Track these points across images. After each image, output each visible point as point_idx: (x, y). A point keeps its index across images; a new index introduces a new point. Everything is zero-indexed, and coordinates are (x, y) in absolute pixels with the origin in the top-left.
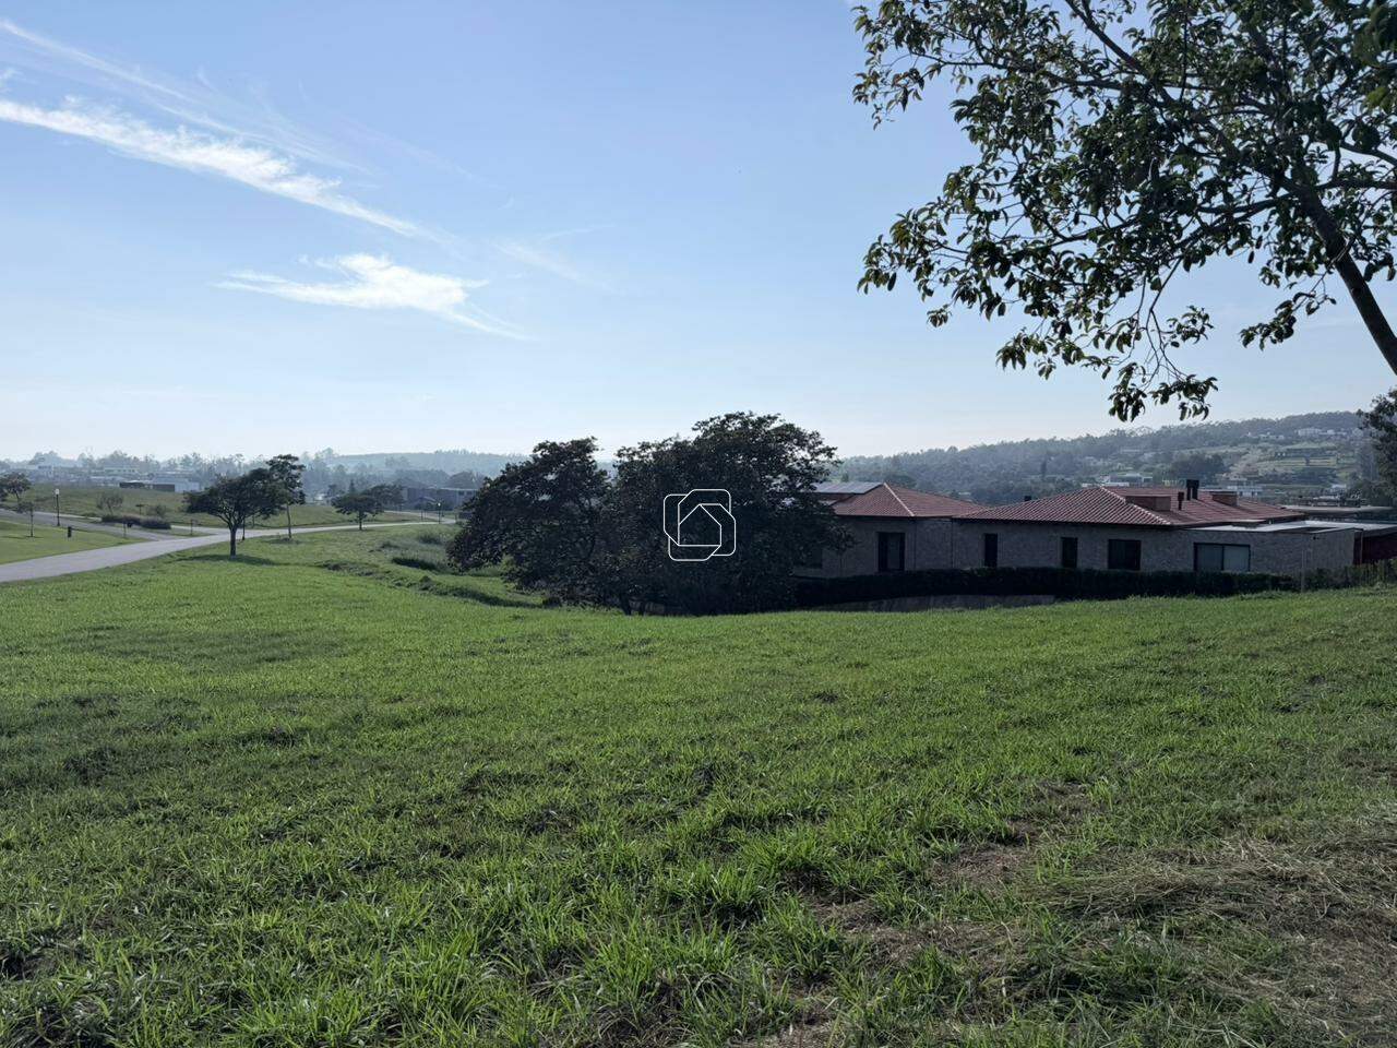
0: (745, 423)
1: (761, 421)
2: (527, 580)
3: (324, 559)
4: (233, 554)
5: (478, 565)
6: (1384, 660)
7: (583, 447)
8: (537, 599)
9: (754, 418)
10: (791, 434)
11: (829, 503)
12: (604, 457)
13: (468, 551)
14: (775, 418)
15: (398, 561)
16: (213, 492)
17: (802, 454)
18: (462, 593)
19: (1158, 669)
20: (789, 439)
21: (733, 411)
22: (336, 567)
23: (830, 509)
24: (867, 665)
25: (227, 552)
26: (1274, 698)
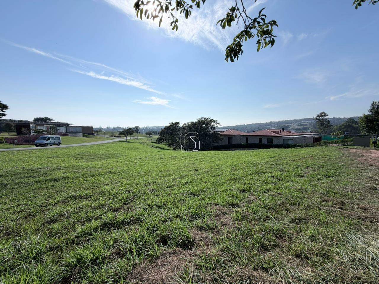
0: (205, 119)
1: (208, 119)
2: (170, 145)
3: (139, 142)
4: (126, 141)
5: (161, 143)
6: (323, 162)
7: (177, 123)
8: (172, 149)
9: (206, 118)
10: (212, 121)
11: (219, 133)
12: (181, 125)
13: (159, 141)
14: (209, 118)
15: (152, 142)
16: (123, 131)
17: (214, 124)
18: (158, 147)
19: (272, 164)
20: (212, 122)
21: (203, 117)
22: (141, 143)
25: (125, 141)
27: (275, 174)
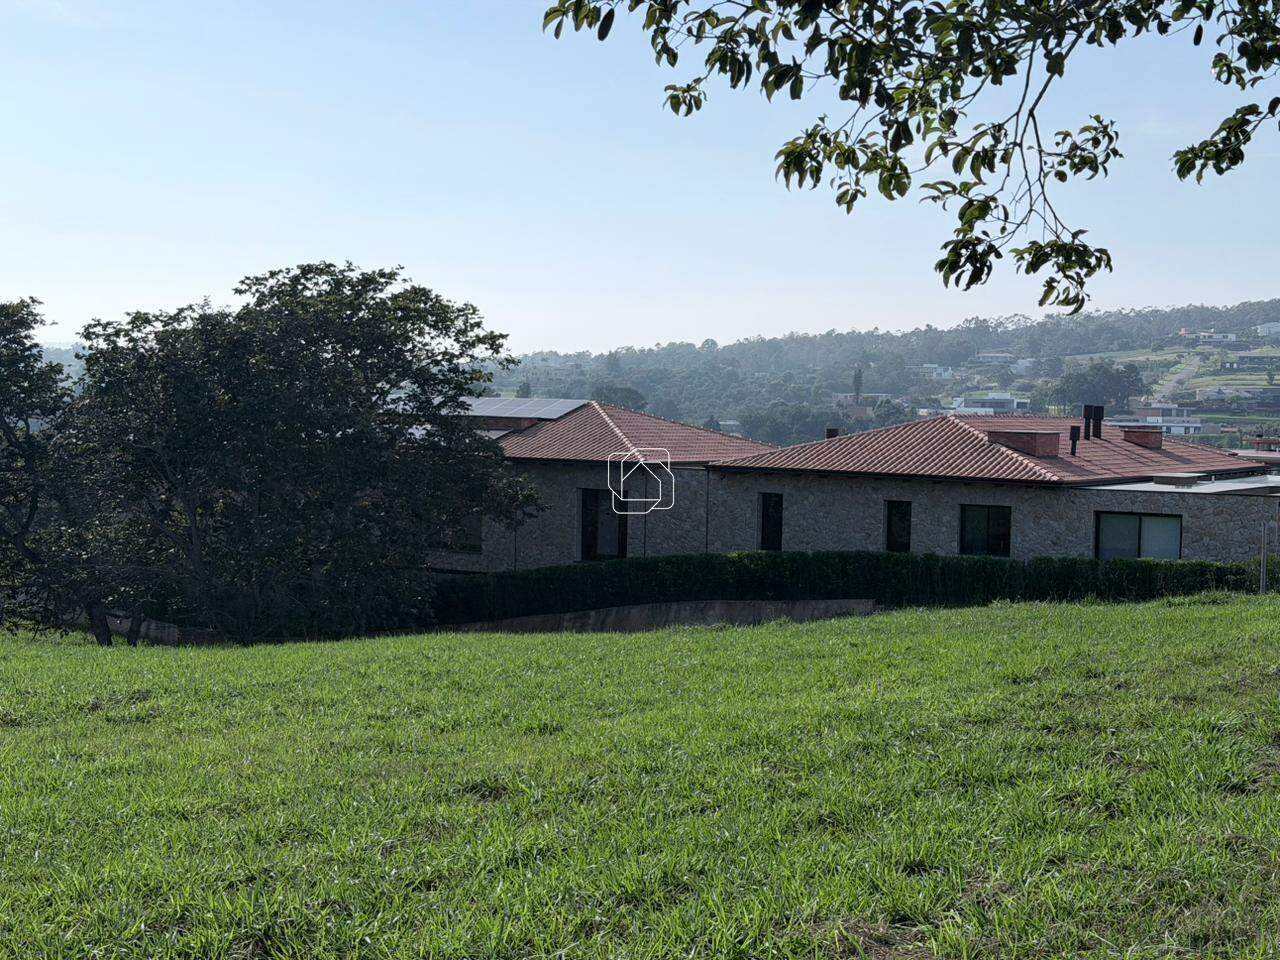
0: (338, 284)
1: (369, 281)
9: (355, 275)
10: (423, 308)
11: (494, 435)
14: (391, 277)
17: (446, 344)
19: (1039, 724)
20: (421, 316)
21: (315, 261)
23: (493, 445)
24: (559, 729)
26: (1220, 770)
27: (1079, 781)
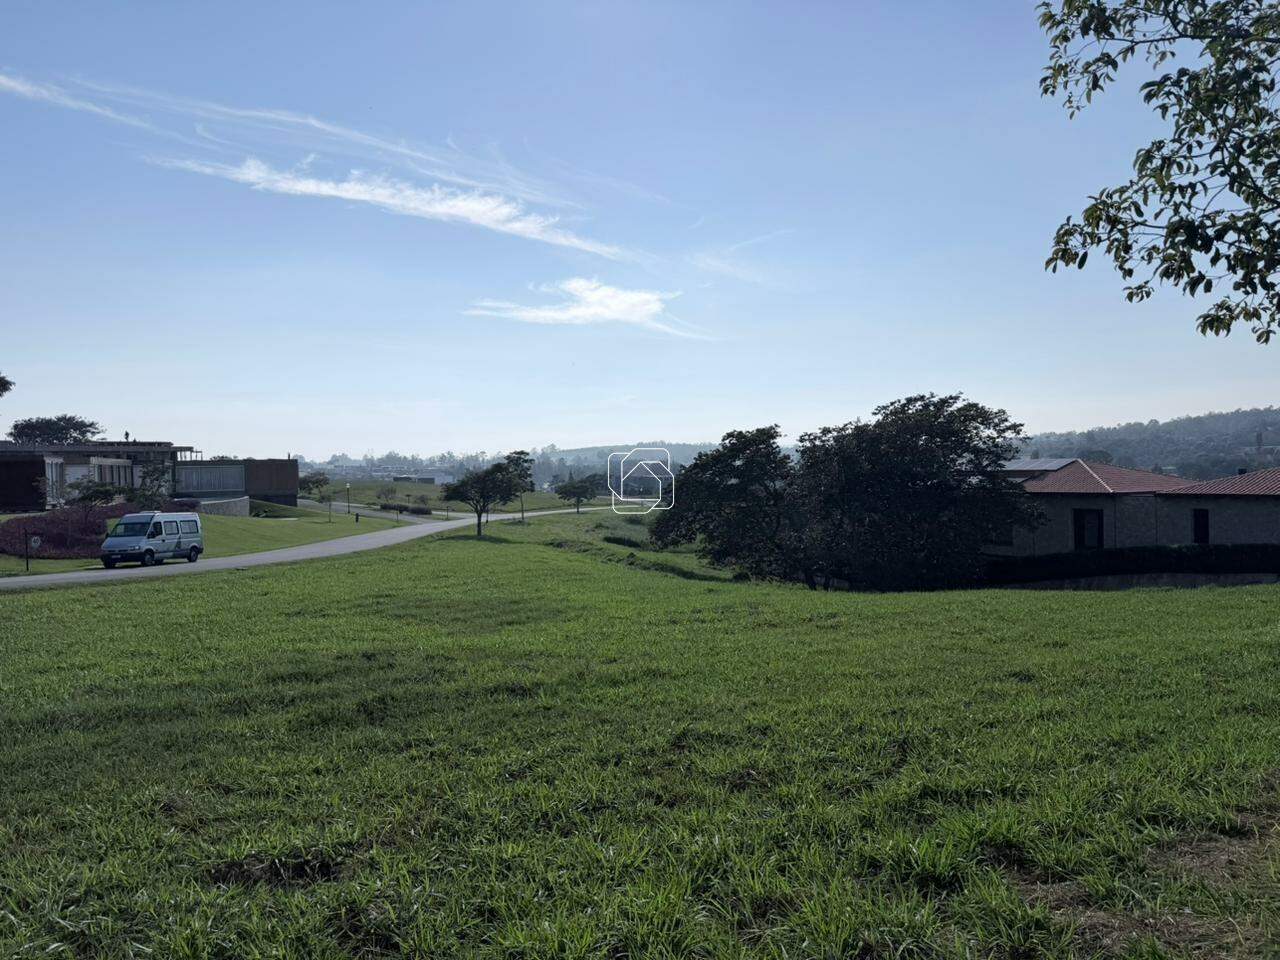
0: (926, 405)
1: (944, 402)
2: (718, 557)
3: (549, 539)
4: (479, 535)
5: (675, 543)
7: (767, 435)
8: (727, 574)
9: (935, 400)
10: (975, 413)
11: (1019, 480)
12: (787, 442)
13: (665, 531)
14: (956, 398)
15: (608, 540)
16: (463, 484)
17: (987, 432)
18: (662, 568)
20: (973, 418)
21: (914, 394)
22: (560, 545)
23: (1020, 486)
24: (1065, 644)
25: (475, 533)
